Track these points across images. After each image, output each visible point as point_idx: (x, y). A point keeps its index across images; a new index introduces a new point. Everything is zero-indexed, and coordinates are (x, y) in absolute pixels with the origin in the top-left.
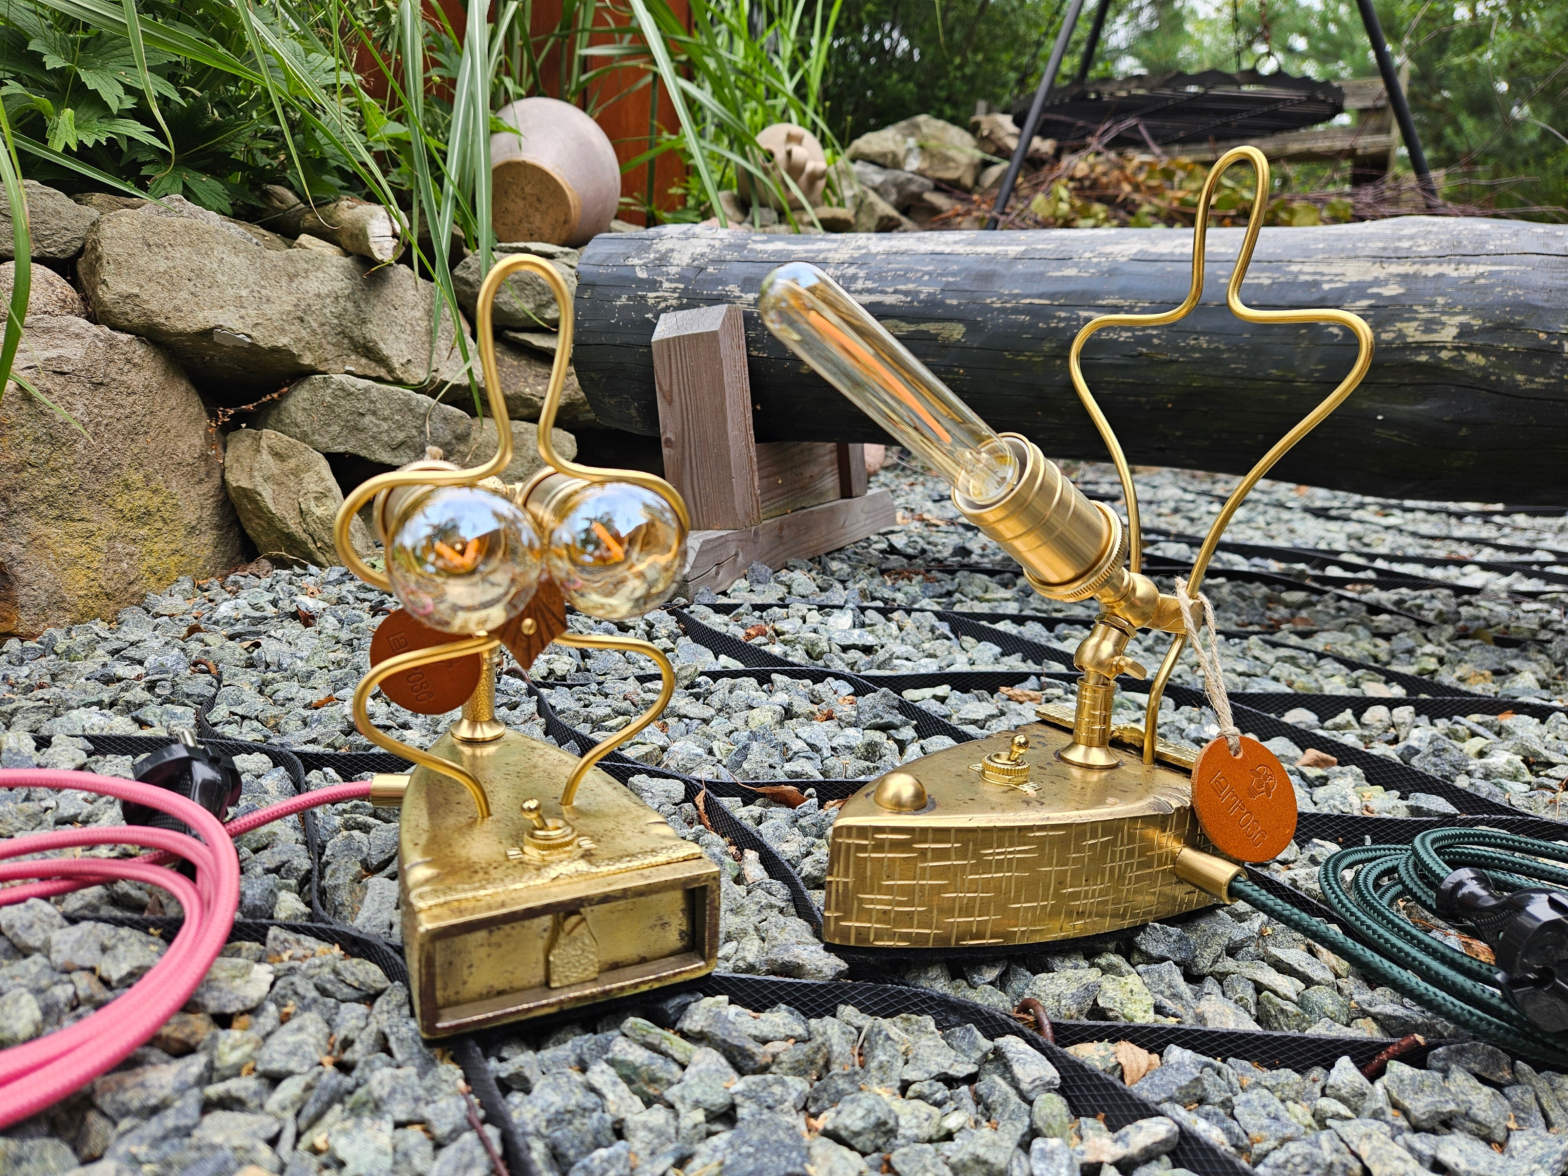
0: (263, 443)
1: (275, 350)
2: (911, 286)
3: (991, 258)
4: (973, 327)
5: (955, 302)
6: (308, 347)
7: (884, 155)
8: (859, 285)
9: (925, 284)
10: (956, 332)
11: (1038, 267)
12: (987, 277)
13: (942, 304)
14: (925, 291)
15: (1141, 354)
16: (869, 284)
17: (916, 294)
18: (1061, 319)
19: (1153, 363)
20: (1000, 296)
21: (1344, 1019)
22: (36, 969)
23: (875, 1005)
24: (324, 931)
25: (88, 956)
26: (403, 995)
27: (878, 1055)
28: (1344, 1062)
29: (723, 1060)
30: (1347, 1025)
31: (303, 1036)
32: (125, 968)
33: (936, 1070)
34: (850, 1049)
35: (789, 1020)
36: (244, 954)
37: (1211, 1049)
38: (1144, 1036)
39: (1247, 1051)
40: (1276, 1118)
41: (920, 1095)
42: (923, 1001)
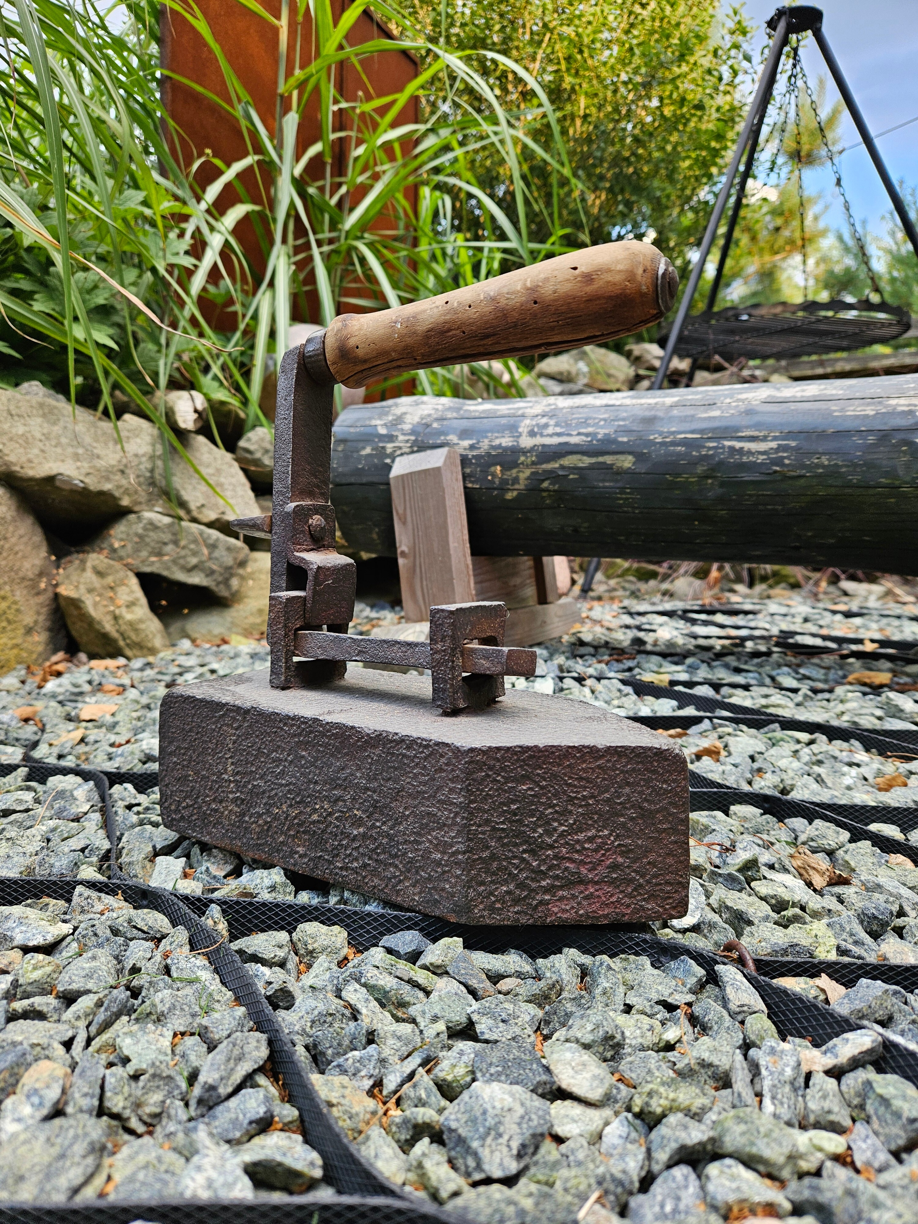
0: (89, 564)
1: (101, 493)
2: (590, 430)
3: (651, 407)
4: (640, 457)
5: (625, 439)
6: (126, 492)
7: (561, 373)
8: (550, 430)
9: (602, 427)
10: (627, 462)
11: (690, 412)
12: (650, 421)
13: (615, 441)
14: (602, 432)
15: (776, 472)
16: (558, 430)
17: (593, 435)
18: (710, 448)
19: (786, 478)
20: (661, 433)
23: (594, 948)
24: (119, 886)
26: (182, 937)
27: (602, 983)
29: (463, 989)
31: (95, 964)
33: (656, 997)
34: (575, 981)
35: (517, 959)
36: (51, 909)
37: (898, 983)
38: (837, 971)
41: (643, 1013)
42: (638, 944)
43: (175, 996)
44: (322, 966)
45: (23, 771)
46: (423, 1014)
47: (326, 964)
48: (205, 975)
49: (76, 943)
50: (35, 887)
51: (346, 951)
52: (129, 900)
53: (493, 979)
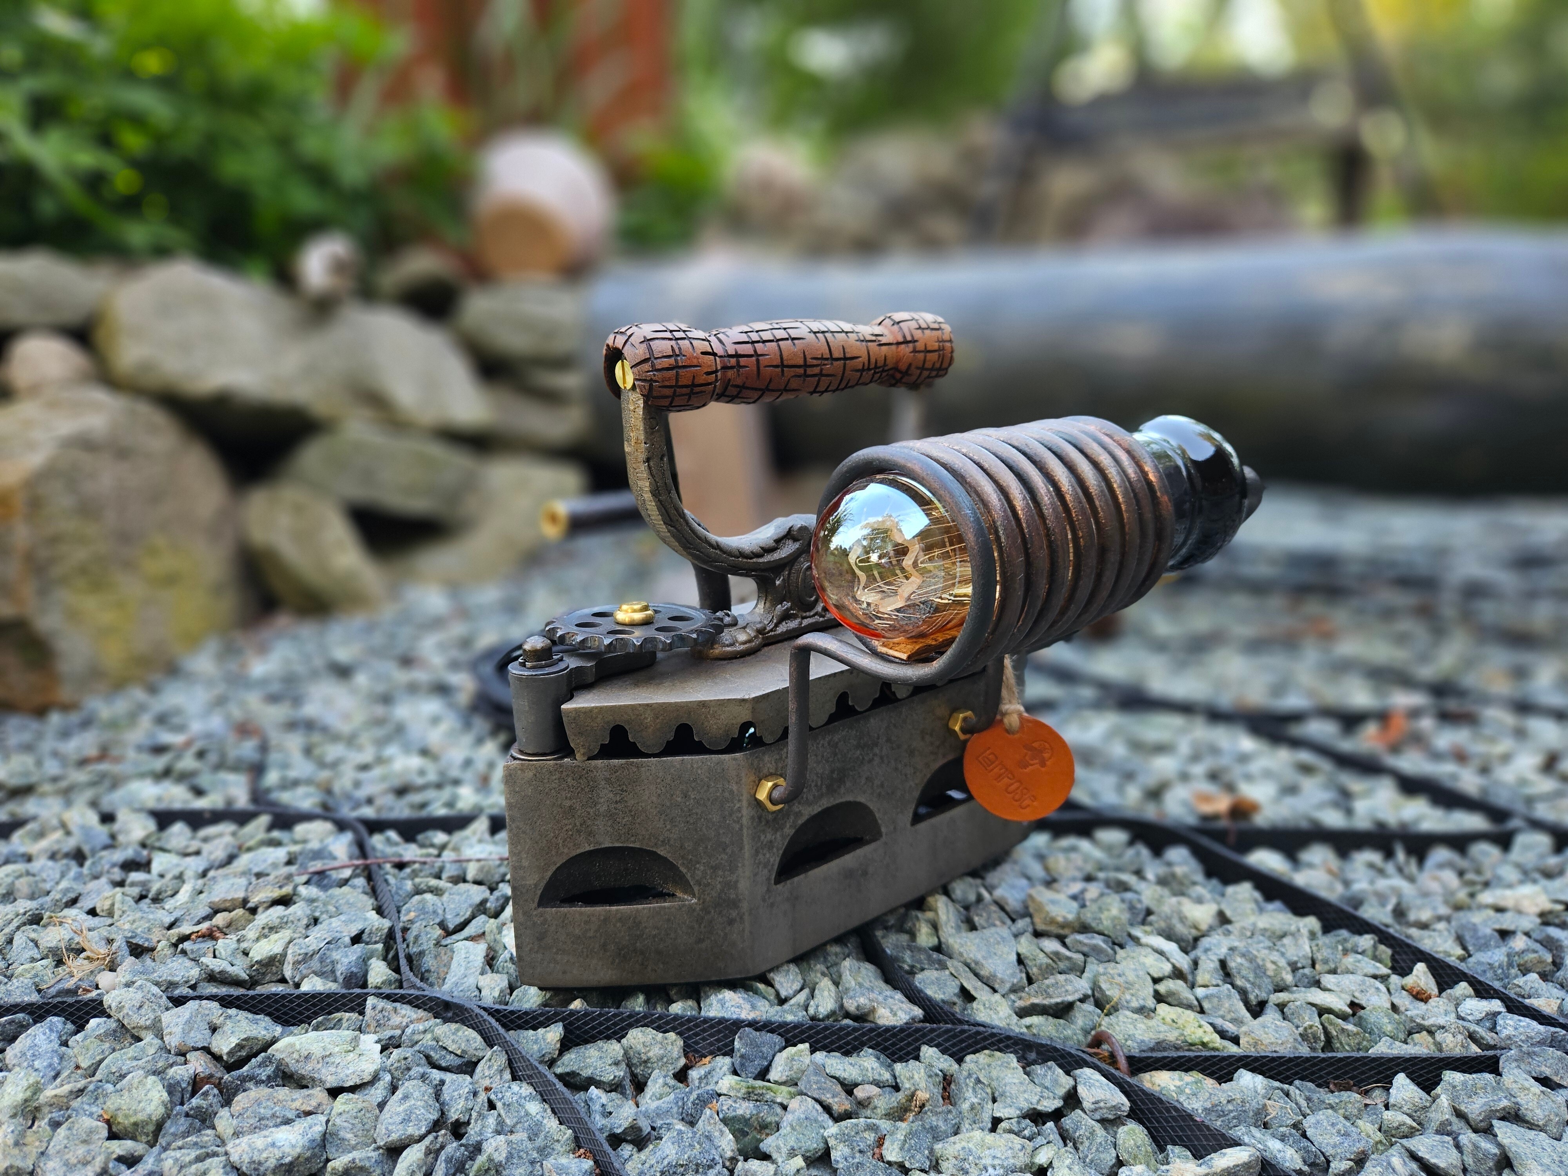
21: (1402, 1036)
22: (152, 1051)
23: (954, 1045)
24: (417, 998)
25: (199, 1037)
26: (502, 1059)
27: (969, 1097)
28: (1401, 1079)
29: (818, 1107)
30: (1405, 1042)
31: (411, 1102)
32: (234, 1041)
33: (1025, 1106)
34: (937, 1091)
35: (876, 1065)
36: (345, 1025)
37: (1279, 1074)
38: (1214, 1064)
39: (1313, 1073)
40: (1346, 1135)
41: (1010, 1131)
42: (1000, 1041)
43: (509, 1143)
44: (657, 1083)
45: (264, 820)
46: (778, 1148)
47: (661, 1081)
48: (535, 1108)
49: (388, 1078)
50: (321, 1001)
51: (683, 1061)
52: (429, 1010)
53: (849, 1088)
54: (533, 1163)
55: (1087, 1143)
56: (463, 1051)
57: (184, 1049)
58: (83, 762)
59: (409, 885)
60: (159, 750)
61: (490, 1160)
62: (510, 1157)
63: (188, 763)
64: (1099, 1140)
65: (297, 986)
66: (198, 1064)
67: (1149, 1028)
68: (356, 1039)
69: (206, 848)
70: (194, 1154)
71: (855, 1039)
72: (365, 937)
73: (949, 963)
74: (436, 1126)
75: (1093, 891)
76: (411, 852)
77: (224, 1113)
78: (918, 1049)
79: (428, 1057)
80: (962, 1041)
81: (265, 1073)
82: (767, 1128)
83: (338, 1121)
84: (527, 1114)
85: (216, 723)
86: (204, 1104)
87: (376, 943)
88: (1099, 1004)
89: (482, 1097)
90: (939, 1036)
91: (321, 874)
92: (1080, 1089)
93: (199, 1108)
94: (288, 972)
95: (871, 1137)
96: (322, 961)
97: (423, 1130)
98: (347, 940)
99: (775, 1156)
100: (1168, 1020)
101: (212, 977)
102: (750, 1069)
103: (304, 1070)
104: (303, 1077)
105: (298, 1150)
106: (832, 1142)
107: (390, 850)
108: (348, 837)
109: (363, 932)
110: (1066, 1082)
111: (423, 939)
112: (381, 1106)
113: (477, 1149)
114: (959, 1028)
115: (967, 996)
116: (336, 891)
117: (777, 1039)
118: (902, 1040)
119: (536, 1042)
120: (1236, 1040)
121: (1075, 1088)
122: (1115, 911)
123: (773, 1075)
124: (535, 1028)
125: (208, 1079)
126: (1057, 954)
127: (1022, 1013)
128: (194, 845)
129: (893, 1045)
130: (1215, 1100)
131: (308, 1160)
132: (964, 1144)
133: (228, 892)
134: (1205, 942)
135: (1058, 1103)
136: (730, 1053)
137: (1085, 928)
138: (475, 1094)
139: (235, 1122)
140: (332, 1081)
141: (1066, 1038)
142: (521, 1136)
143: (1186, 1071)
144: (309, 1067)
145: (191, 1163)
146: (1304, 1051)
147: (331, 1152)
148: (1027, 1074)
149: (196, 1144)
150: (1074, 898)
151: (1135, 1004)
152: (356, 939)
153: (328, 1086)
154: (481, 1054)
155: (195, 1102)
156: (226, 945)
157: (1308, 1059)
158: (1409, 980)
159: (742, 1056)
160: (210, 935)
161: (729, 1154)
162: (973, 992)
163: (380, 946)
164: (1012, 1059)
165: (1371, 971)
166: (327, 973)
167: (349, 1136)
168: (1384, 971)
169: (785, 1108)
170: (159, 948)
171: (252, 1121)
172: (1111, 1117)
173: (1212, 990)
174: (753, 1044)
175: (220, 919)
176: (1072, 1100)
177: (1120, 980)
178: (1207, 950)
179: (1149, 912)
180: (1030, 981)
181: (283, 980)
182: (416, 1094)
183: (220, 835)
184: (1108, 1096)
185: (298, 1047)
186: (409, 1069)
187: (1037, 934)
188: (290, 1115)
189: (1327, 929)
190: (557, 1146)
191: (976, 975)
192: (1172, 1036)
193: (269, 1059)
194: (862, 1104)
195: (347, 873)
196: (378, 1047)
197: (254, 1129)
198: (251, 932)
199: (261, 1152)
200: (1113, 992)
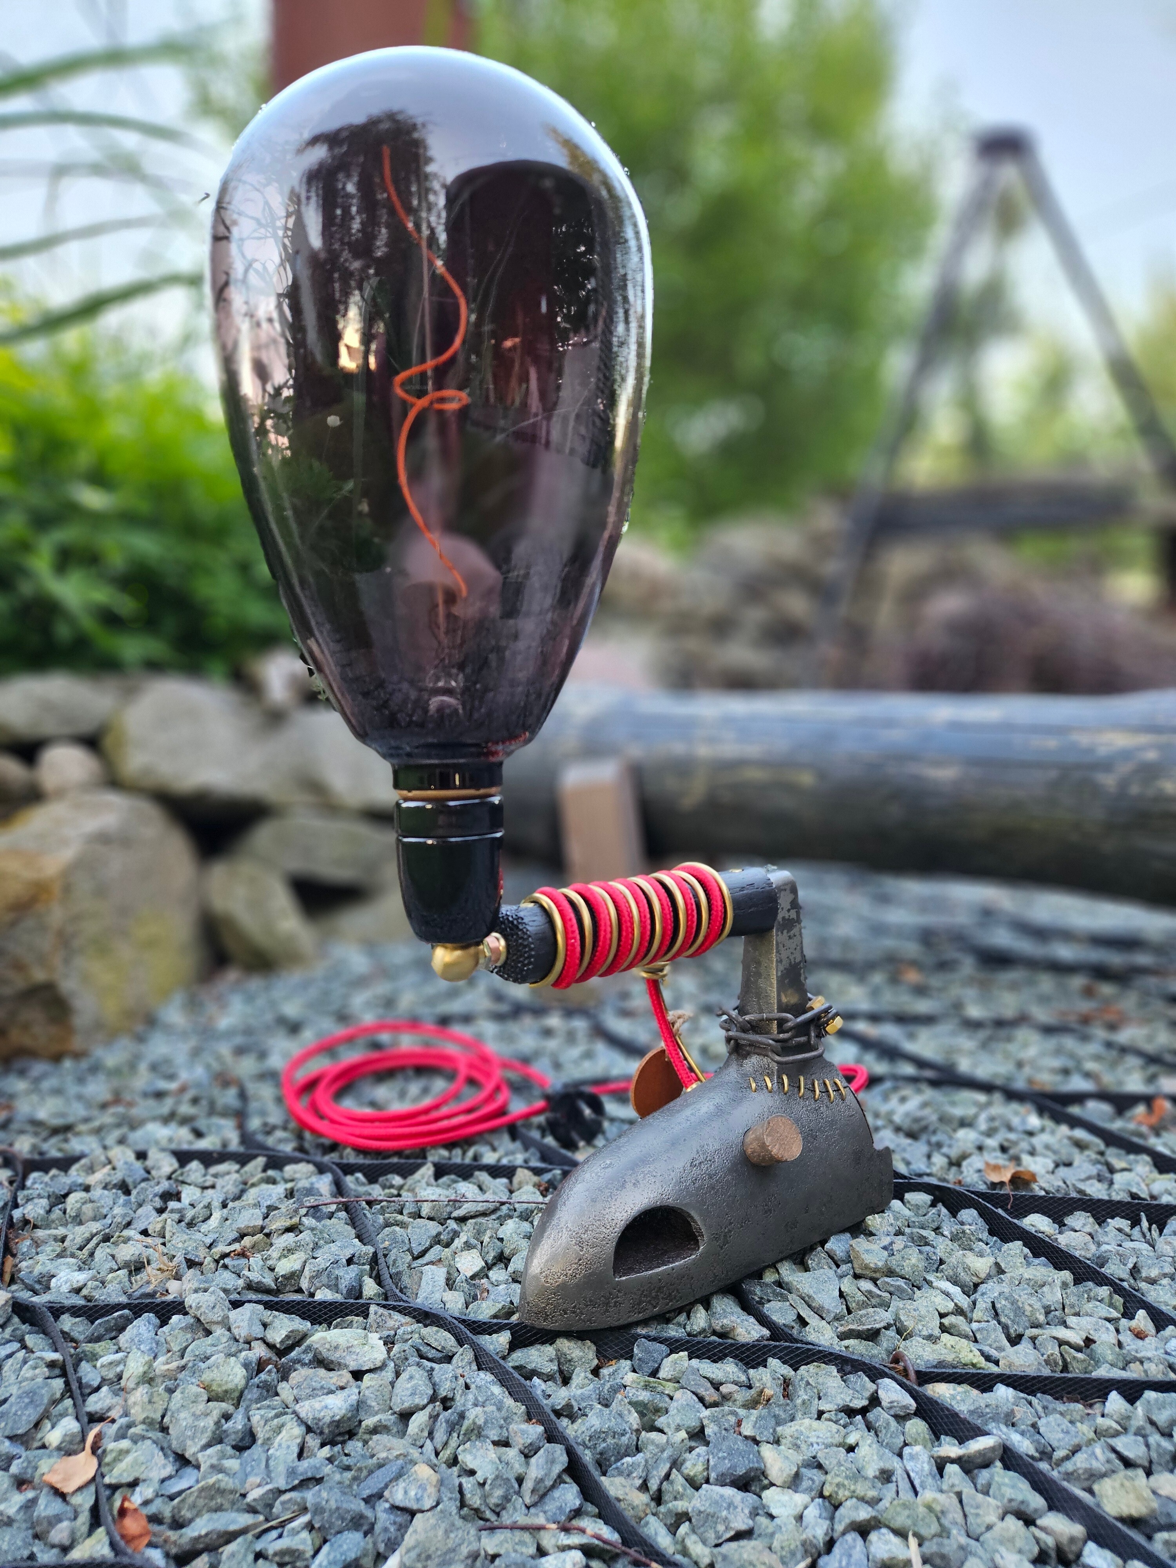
3: (831, 719)
4: (820, 774)
5: (806, 756)
10: (807, 778)
13: (796, 757)
21: (1121, 1364)
22: (225, 1340)
23: (791, 1358)
24: (405, 1308)
25: (258, 1331)
26: (470, 1355)
27: (802, 1395)
28: (1114, 1396)
29: (695, 1398)
30: (1124, 1369)
31: (414, 1382)
32: (283, 1333)
33: (841, 1403)
34: (779, 1391)
35: (736, 1370)
36: (355, 1325)
37: (1027, 1388)
38: (978, 1380)
39: (1051, 1389)
40: (1068, 1432)
41: (830, 1420)
42: (825, 1356)
43: (485, 1412)
44: (580, 1376)
45: (261, 1161)
46: (669, 1425)
47: (583, 1374)
48: (497, 1390)
49: (392, 1364)
50: (336, 1308)
51: (596, 1362)
52: (414, 1317)
53: (716, 1386)
54: (501, 1427)
55: (884, 1431)
56: (443, 1348)
57: (249, 1339)
58: (104, 1106)
59: (381, 1219)
60: (159, 1095)
61: (474, 1423)
62: (486, 1422)
63: (185, 1109)
64: (892, 1429)
65: (312, 1295)
66: (259, 1351)
67: (933, 1351)
68: (366, 1336)
69: (220, 1182)
70: (273, 1412)
71: (720, 1351)
72: (355, 1259)
73: (790, 1297)
74: (433, 1399)
75: (899, 1243)
76: (376, 1191)
77: (284, 1384)
78: (766, 1360)
79: (418, 1350)
80: (797, 1355)
81: (308, 1358)
82: (659, 1411)
83: (367, 1393)
84: (493, 1394)
85: (199, 1072)
86: (269, 1379)
87: (364, 1264)
88: (899, 1332)
89: (461, 1381)
90: (781, 1351)
91: (315, 1207)
92: (880, 1392)
93: (266, 1381)
94: (304, 1284)
95: (732, 1419)
96: (329, 1276)
97: (425, 1401)
98: (344, 1261)
99: (666, 1430)
100: (949, 1346)
101: (250, 1286)
102: (646, 1369)
103: (334, 1356)
104: (332, 1362)
105: (344, 1411)
106: (705, 1422)
107: (362, 1189)
108: (327, 1178)
109: (353, 1256)
110: (871, 1387)
111: (399, 1263)
112: (392, 1384)
113: (462, 1416)
114: (796, 1345)
115: (802, 1322)
116: (327, 1222)
117: (663, 1348)
118: (754, 1353)
119: (491, 1343)
120: (997, 1363)
121: (876, 1392)
122: (914, 1261)
123: (662, 1374)
124: (490, 1334)
125: (268, 1361)
126: (870, 1292)
127: (842, 1337)
128: (210, 1180)
129: (748, 1357)
130: (977, 1405)
131: (349, 1419)
132: (797, 1427)
133: (250, 1220)
134: (982, 1288)
135: (865, 1403)
136: (631, 1358)
137: (891, 1273)
138: (456, 1378)
139: (295, 1391)
140: (353, 1366)
141: (873, 1356)
142: (490, 1408)
143: (959, 1383)
144: (337, 1355)
145: (273, 1418)
146: (1046, 1372)
147: (362, 1416)
148: (844, 1381)
149: (269, 1406)
150: (885, 1248)
151: (925, 1333)
152: (350, 1262)
153: (351, 1369)
154: (455, 1350)
155: (263, 1376)
156: (256, 1260)
157: (1047, 1378)
158: (1133, 1323)
159: (639, 1359)
160: (243, 1254)
161: (635, 1427)
162: (807, 1320)
163: (367, 1267)
164: (833, 1370)
165: (1105, 1314)
166: (335, 1288)
167: (374, 1404)
168: (1115, 1314)
169: (671, 1398)
170: (206, 1263)
171: (307, 1391)
172: (902, 1414)
173: (984, 1325)
174: (647, 1351)
175: (247, 1241)
176: (875, 1401)
177: (916, 1314)
178: (983, 1294)
179: (942, 1262)
180: (849, 1312)
181: (300, 1291)
182: (417, 1376)
183: (228, 1173)
184: (900, 1398)
185: (329, 1339)
186: (407, 1359)
187: (857, 1277)
188: (333, 1388)
189: (1077, 1281)
190: (515, 1418)
191: (809, 1306)
192: (950, 1358)
193: (309, 1348)
194: (726, 1398)
195: (333, 1208)
196: (381, 1342)
197: (309, 1397)
198: (274, 1253)
199: (320, 1411)
200: (909, 1323)
